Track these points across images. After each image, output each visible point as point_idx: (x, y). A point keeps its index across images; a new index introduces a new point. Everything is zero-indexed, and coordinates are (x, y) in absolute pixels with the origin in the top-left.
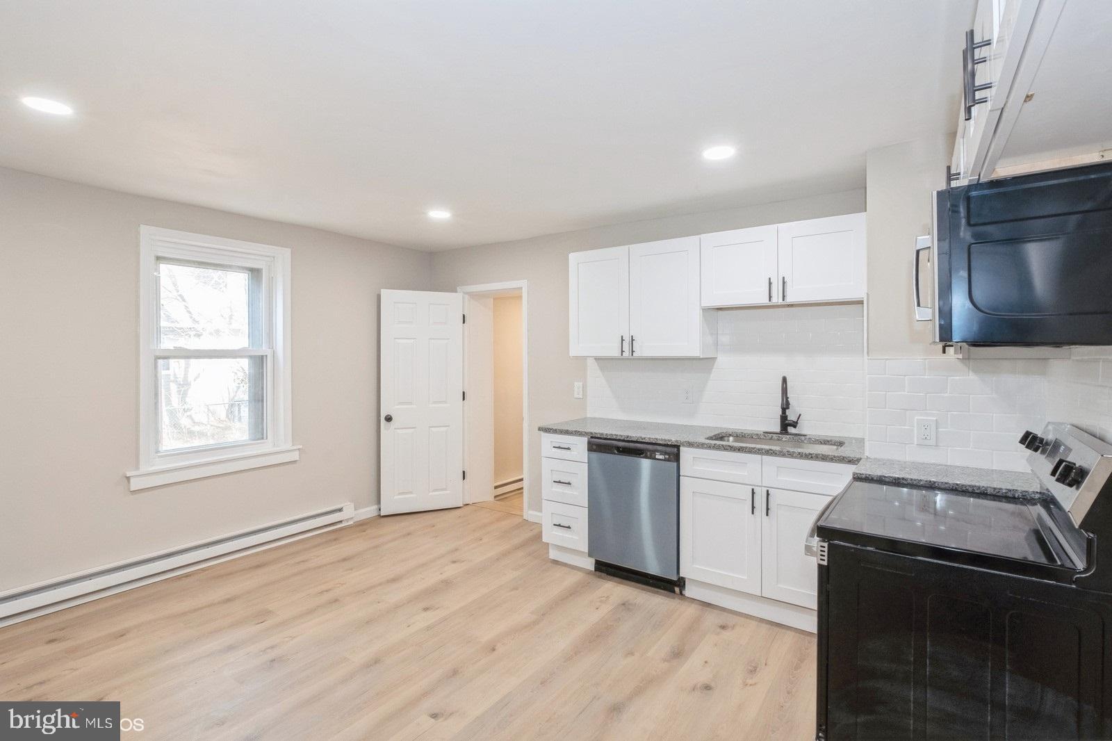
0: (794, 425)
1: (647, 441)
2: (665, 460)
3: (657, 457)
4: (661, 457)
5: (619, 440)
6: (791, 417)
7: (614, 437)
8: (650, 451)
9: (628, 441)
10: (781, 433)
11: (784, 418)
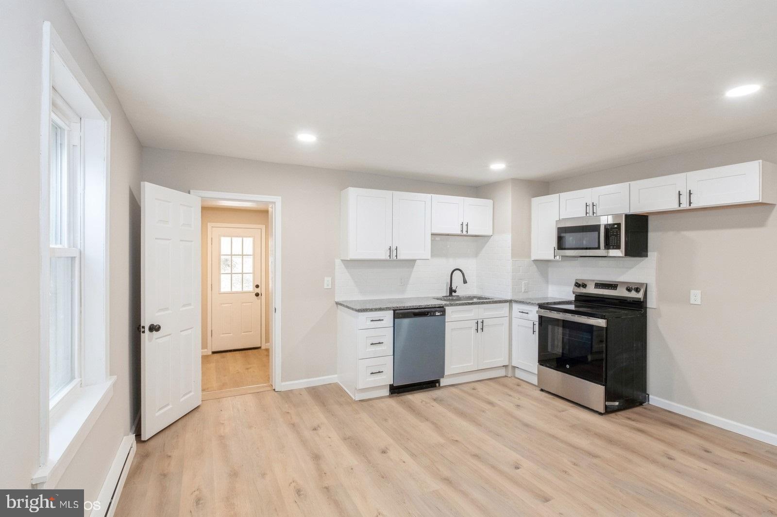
0: (455, 292)
1: (430, 306)
2: (441, 315)
3: (437, 314)
4: (439, 314)
5: (415, 309)
6: (454, 288)
7: (412, 307)
8: (432, 312)
9: (420, 308)
10: (449, 296)
11: (451, 289)
